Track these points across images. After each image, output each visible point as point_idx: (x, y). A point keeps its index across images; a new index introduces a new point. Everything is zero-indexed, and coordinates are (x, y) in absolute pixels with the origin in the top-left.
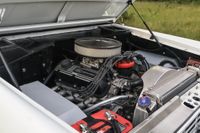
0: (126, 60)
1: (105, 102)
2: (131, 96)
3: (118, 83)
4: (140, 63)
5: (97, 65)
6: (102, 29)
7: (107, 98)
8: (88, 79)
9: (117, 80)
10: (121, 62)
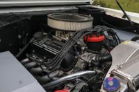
1: (70, 76)
2: (99, 71)
7: (74, 72)
9: (86, 54)
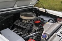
0: (37, 20)
2: (40, 32)
3: (35, 28)
4: (42, 21)
5: (28, 22)
6: (29, 9)
7: (32, 34)
8: (25, 27)
10: (36, 21)
